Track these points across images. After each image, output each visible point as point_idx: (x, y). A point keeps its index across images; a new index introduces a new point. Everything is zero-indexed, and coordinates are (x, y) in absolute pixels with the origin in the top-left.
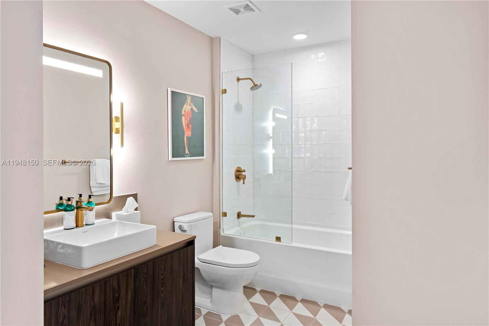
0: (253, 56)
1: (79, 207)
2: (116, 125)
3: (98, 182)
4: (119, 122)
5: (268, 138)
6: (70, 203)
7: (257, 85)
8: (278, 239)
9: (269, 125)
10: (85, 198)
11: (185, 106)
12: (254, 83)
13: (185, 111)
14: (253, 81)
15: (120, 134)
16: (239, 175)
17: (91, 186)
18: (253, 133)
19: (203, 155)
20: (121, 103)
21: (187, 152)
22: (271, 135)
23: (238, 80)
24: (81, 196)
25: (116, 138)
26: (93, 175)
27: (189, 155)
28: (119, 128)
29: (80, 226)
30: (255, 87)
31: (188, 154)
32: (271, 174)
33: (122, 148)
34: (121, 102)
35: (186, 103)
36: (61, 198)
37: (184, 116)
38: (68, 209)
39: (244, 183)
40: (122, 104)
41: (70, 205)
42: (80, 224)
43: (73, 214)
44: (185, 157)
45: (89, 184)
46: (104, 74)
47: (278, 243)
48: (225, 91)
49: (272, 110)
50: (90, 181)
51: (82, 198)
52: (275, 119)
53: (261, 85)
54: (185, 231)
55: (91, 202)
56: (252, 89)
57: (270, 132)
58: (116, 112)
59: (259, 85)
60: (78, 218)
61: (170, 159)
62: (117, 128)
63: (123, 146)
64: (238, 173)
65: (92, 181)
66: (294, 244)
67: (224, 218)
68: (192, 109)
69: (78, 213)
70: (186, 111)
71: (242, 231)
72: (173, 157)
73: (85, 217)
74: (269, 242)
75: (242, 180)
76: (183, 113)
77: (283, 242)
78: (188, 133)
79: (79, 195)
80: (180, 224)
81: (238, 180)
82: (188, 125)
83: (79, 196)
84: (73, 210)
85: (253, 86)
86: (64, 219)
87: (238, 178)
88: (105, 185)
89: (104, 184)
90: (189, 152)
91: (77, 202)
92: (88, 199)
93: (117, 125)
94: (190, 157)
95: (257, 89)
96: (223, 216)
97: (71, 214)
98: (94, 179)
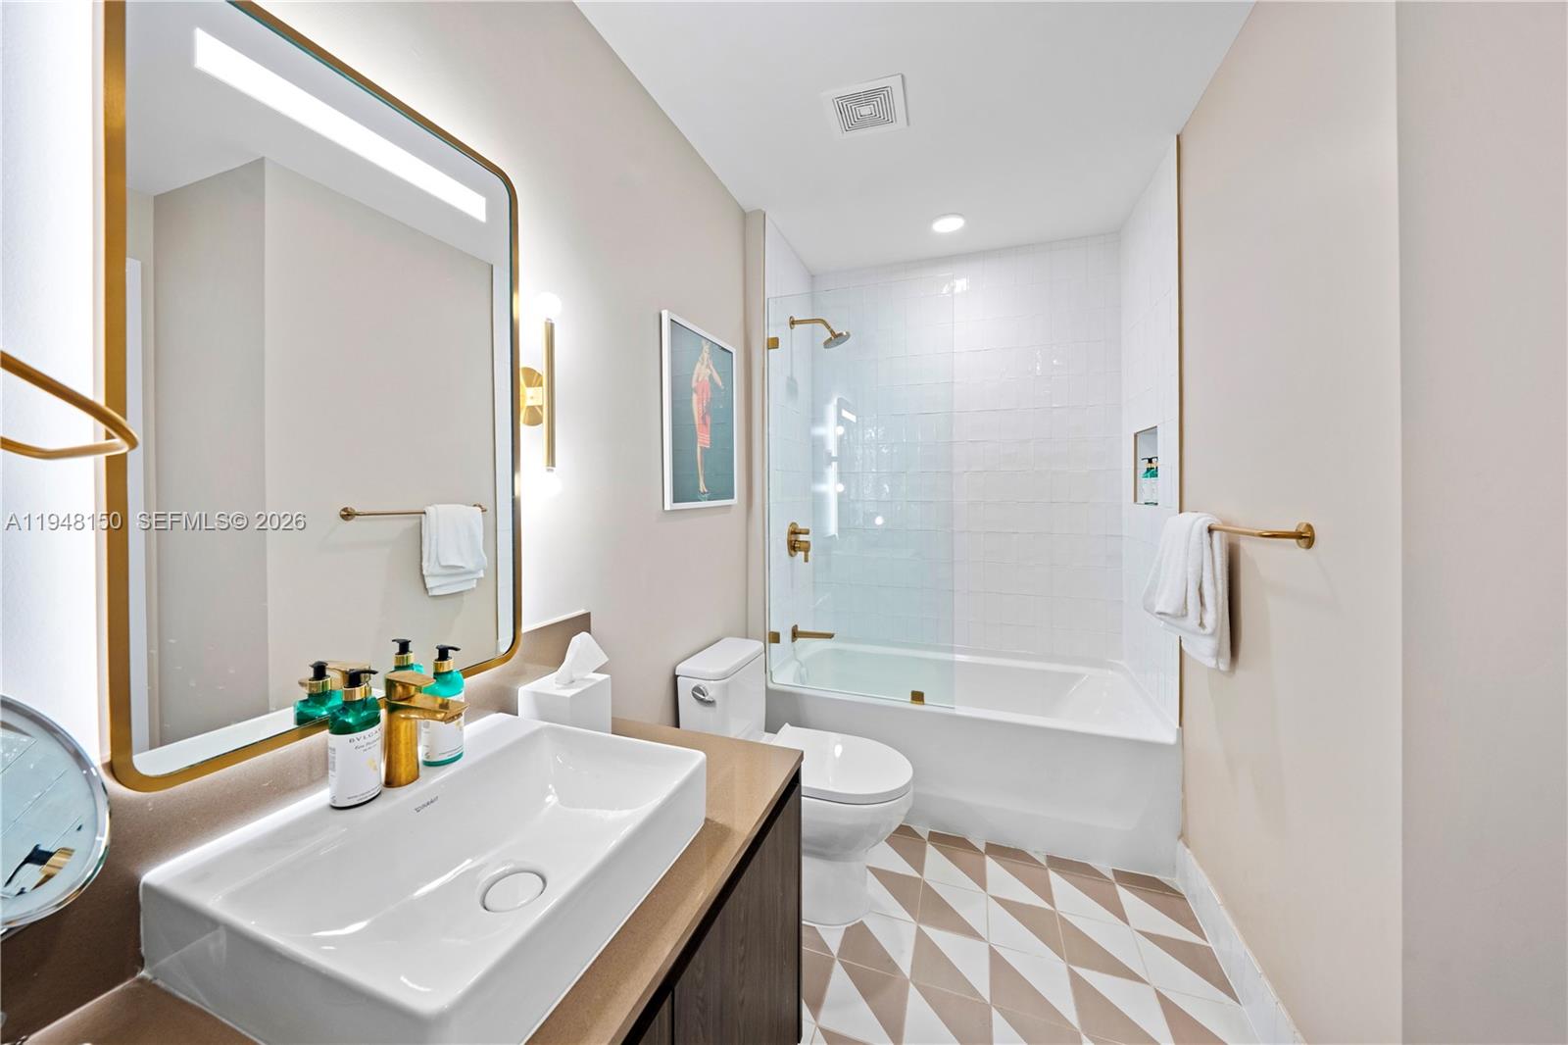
0: (813, 276)
1: (398, 700)
2: (532, 396)
3: (443, 564)
4: (541, 385)
5: (831, 459)
6: (358, 693)
7: (841, 335)
8: (918, 697)
9: (831, 432)
10: (422, 659)
11: (698, 365)
12: (832, 332)
13: (697, 380)
14: (828, 327)
15: (544, 427)
16: (795, 544)
17: (424, 572)
18: (813, 446)
19: (732, 497)
20: (546, 323)
21: (702, 487)
22: (834, 454)
23: (793, 323)
24: (404, 647)
25: (532, 439)
26: (430, 545)
27: (706, 496)
28: (541, 407)
29: (403, 778)
30: (837, 338)
31: (705, 493)
32: (834, 536)
33: (550, 474)
34: (548, 319)
35: (700, 359)
36: (320, 671)
37: (696, 392)
38: (350, 720)
39: (806, 560)
40: (552, 325)
41: (361, 700)
42: (403, 771)
43: (372, 739)
44: (699, 500)
45: (419, 567)
46: (490, 209)
47: (917, 707)
48: (774, 343)
49: (835, 401)
50: (421, 561)
51: (412, 657)
52: (841, 420)
53: (848, 335)
54: (710, 703)
55: (450, 672)
56: (827, 344)
57: (832, 447)
58: (531, 355)
59: (845, 334)
60: (393, 748)
61: (667, 507)
62: (533, 407)
63: (553, 465)
64: (793, 538)
65: (429, 560)
66: (962, 711)
67: (774, 645)
68: (711, 377)
69: (394, 727)
70: (700, 379)
71: (804, 670)
72: (675, 500)
73: (423, 734)
74: (895, 704)
75: (803, 553)
76: (694, 384)
77: (931, 704)
78: (703, 440)
79: (398, 645)
80: (695, 683)
81: (793, 552)
82: (703, 418)
83: (396, 647)
84: (373, 721)
85: (831, 339)
86: (330, 766)
87: (793, 547)
88: (462, 570)
89: (462, 567)
90: (706, 488)
91: (390, 685)
92: (436, 665)
93: (532, 398)
94: (709, 500)
95: (838, 344)
96: (770, 642)
97: (363, 742)
98: (433, 556)
